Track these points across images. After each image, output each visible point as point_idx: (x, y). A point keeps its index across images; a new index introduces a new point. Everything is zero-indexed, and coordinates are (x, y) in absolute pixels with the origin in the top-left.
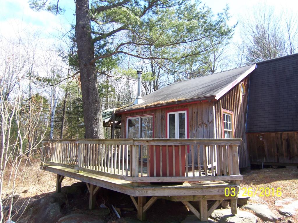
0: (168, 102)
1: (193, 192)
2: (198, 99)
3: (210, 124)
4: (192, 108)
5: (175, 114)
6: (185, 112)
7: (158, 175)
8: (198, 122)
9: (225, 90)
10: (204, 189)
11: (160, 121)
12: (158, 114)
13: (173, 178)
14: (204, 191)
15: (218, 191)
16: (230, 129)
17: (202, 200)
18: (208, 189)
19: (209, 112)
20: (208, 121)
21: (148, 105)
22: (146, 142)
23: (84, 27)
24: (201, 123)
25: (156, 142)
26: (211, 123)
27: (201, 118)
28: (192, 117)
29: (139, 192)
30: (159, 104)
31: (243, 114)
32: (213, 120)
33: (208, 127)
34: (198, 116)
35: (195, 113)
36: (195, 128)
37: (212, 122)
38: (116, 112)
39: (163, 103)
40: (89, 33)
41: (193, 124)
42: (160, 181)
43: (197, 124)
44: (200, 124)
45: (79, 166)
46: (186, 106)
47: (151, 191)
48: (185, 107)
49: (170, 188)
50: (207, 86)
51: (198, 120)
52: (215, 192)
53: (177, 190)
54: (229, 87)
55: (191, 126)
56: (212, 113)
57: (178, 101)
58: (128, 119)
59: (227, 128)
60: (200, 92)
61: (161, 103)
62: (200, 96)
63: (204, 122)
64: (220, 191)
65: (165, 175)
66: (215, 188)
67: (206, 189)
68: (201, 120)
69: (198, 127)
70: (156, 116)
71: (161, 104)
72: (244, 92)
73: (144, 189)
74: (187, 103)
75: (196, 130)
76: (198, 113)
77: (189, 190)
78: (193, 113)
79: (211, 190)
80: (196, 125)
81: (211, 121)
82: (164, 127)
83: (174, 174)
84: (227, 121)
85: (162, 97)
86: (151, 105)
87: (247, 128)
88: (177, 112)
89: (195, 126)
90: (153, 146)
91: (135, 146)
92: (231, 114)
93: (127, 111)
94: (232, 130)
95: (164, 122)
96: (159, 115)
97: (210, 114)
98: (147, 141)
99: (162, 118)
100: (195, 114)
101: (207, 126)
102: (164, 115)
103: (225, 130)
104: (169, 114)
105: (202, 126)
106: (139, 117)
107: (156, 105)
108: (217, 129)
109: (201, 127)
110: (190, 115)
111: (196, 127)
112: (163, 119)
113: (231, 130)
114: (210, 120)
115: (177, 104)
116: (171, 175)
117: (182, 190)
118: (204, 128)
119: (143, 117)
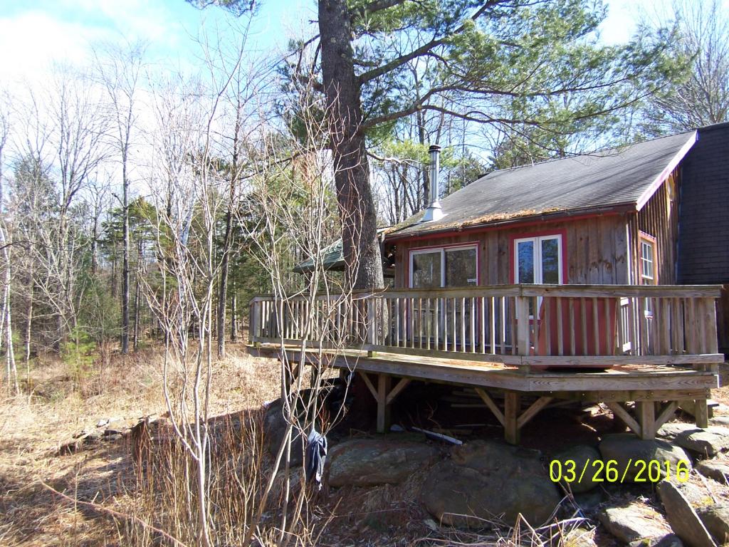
0: (519, 216)
1: (633, 383)
2: (595, 210)
3: (619, 263)
4: (576, 230)
5: (532, 242)
6: (558, 238)
7: (567, 352)
8: (590, 258)
9: (649, 191)
10: (653, 379)
11: (496, 258)
12: (490, 241)
13: (595, 357)
14: (654, 382)
15: (679, 383)
16: (650, 275)
17: (646, 400)
18: (662, 380)
19: (616, 238)
20: (613, 257)
21: (468, 222)
22: (544, 290)
23: (340, 52)
24: (596, 260)
25: (563, 291)
26: (621, 260)
27: (595, 251)
28: (576, 247)
29: (534, 382)
30: (497, 220)
31: (671, 243)
32: (626, 253)
33: (614, 269)
34: (590, 245)
35: (581, 239)
36: (581, 272)
37: (623, 259)
38: (386, 238)
39: (508, 218)
40: (349, 63)
41: (578, 262)
42: (572, 363)
43: (587, 264)
44: (594, 264)
45: (371, 343)
46: (562, 223)
47: (556, 381)
48: (557, 226)
49: (591, 377)
50: (598, 181)
51: (590, 254)
52: (675, 384)
53: (605, 380)
54: (656, 184)
55: (572, 267)
56: (623, 240)
57: (544, 214)
58: (412, 254)
59: (646, 274)
60: (591, 195)
61: (503, 217)
62: (597, 203)
63: (604, 259)
64: (682, 383)
65: (579, 352)
66: (673, 377)
67: (657, 379)
68: (596, 255)
69: (590, 270)
70: (486, 247)
71: (501, 220)
72: (673, 194)
73: (543, 377)
74: (568, 217)
75: (584, 276)
76: (590, 240)
77: (626, 380)
78: (578, 240)
79: (667, 380)
80: (584, 265)
81: (621, 257)
82: (504, 270)
83: (598, 351)
84: (645, 258)
85: (489, 206)
86: (475, 221)
87: (678, 275)
88: (537, 238)
89: (581, 267)
90: (555, 298)
91: (524, 299)
92: (652, 243)
93: (415, 236)
94: (654, 277)
95: (505, 259)
96: (492, 244)
97: (617, 242)
98: (547, 290)
99: (500, 251)
100: (583, 241)
101: (610, 267)
102: (506, 244)
103: (644, 276)
104: (517, 241)
105: (600, 266)
106: (441, 250)
107: (489, 222)
108: (633, 273)
109: (596, 269)
110: (570, 244)
111: (584, 269)
112: (504, 253)
113: (651, 278)
114: (618, 255)
115: (543, 219)
116: (591, 352)
117: (613, 381)
118: (604, 271)
119: (450, 250)
